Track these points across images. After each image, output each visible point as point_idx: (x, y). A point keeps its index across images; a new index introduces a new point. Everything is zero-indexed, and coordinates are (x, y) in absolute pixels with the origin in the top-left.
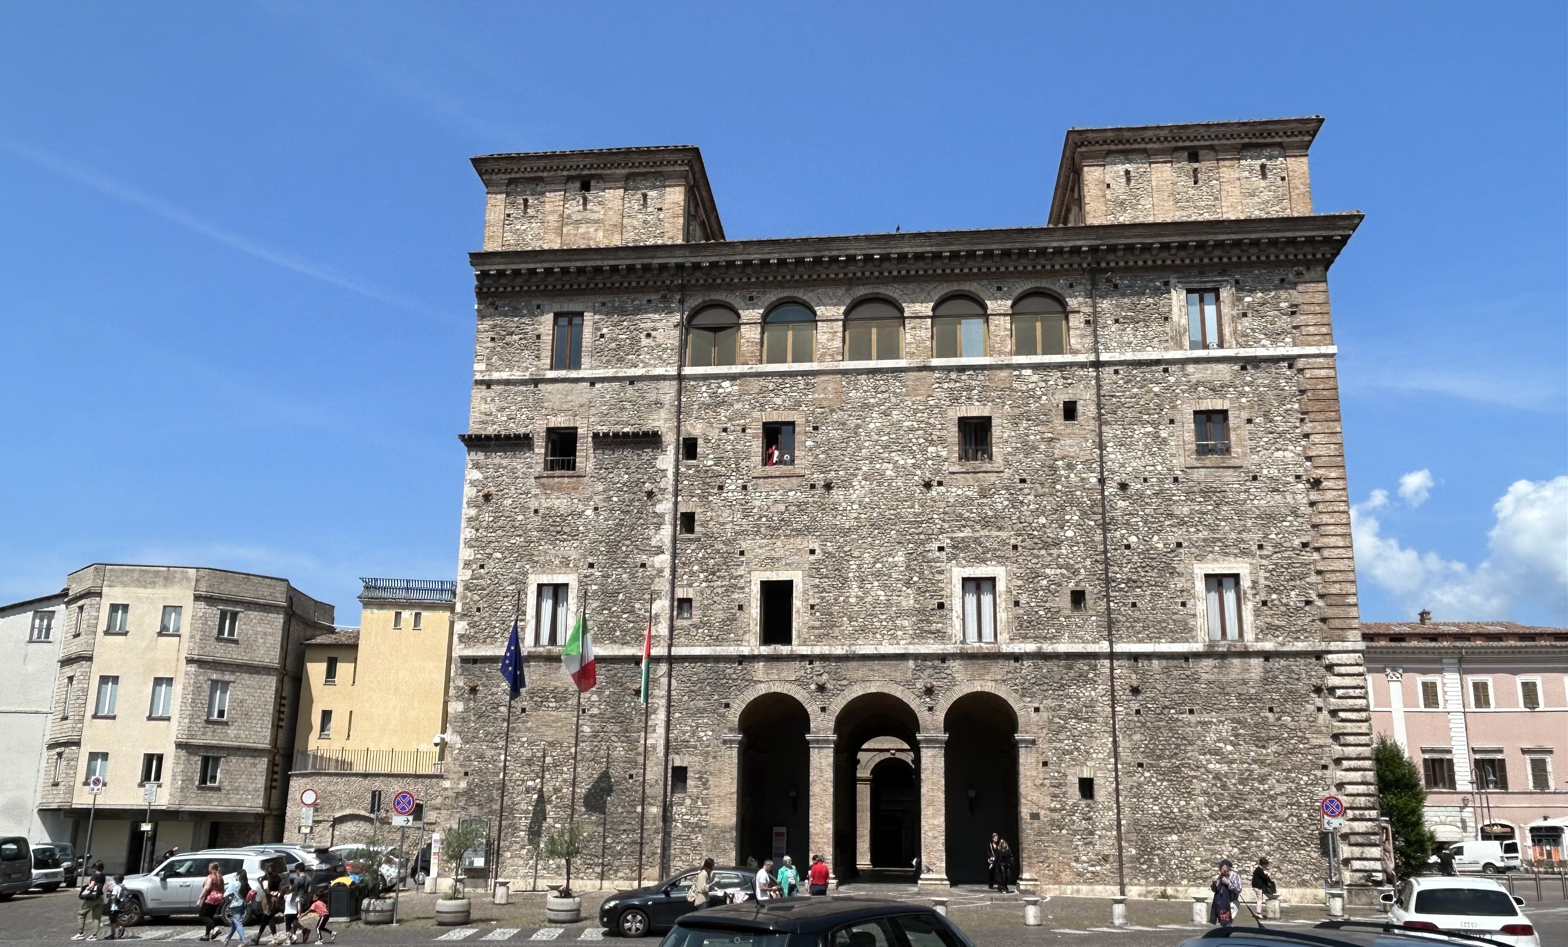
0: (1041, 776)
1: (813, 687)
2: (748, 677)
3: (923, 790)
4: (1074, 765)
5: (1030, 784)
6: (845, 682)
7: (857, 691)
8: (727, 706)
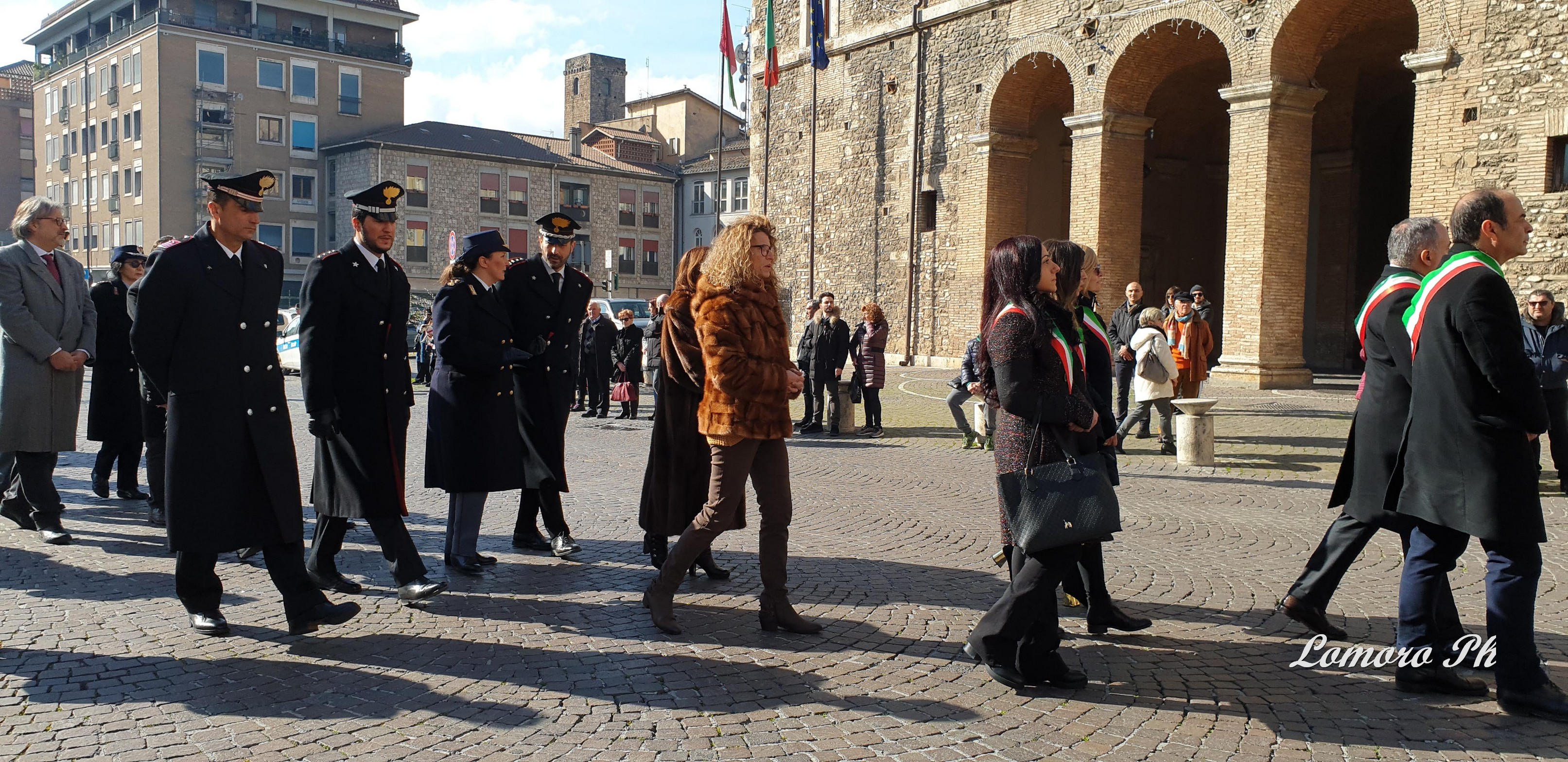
0: (1459, 142)
1: (1079, 33)
2: (1003, 36)
3: (1231, 197)
4: (1539, 108)
5: (1431, 164)
6: (1122, 13)
7: (1138, 27)
8: (979, 88)
